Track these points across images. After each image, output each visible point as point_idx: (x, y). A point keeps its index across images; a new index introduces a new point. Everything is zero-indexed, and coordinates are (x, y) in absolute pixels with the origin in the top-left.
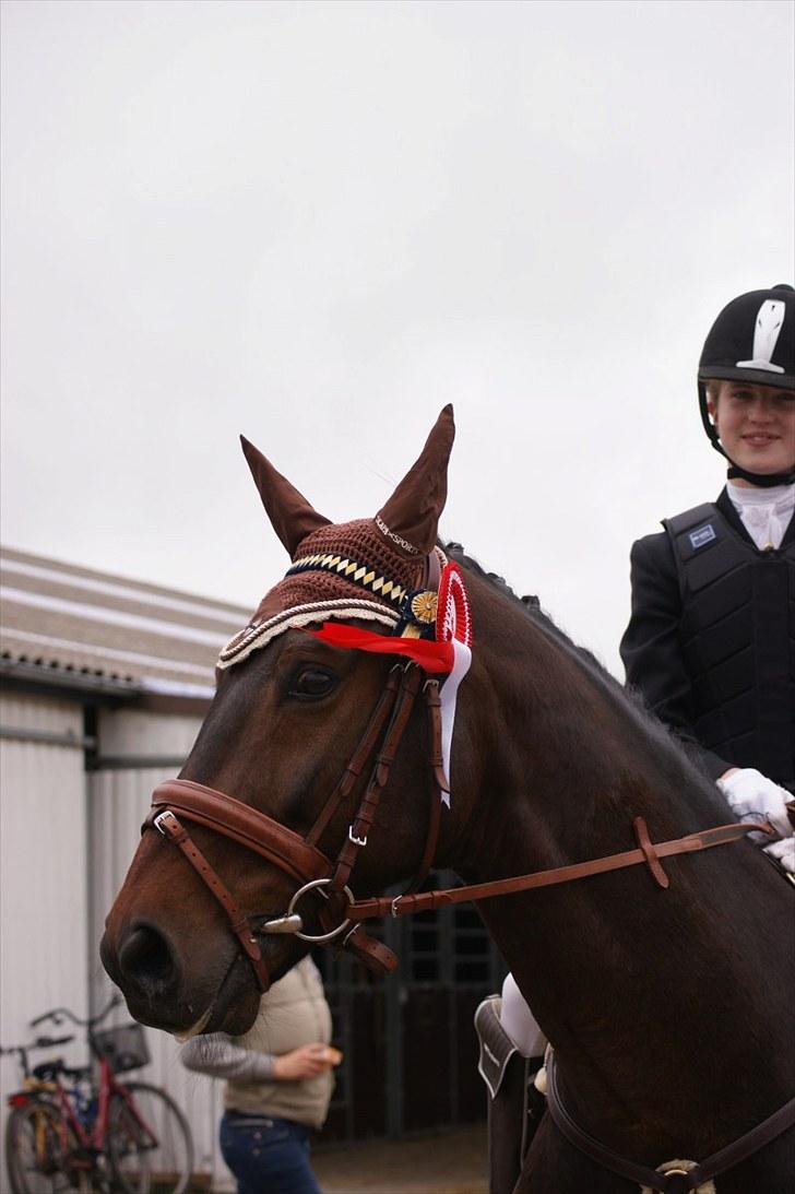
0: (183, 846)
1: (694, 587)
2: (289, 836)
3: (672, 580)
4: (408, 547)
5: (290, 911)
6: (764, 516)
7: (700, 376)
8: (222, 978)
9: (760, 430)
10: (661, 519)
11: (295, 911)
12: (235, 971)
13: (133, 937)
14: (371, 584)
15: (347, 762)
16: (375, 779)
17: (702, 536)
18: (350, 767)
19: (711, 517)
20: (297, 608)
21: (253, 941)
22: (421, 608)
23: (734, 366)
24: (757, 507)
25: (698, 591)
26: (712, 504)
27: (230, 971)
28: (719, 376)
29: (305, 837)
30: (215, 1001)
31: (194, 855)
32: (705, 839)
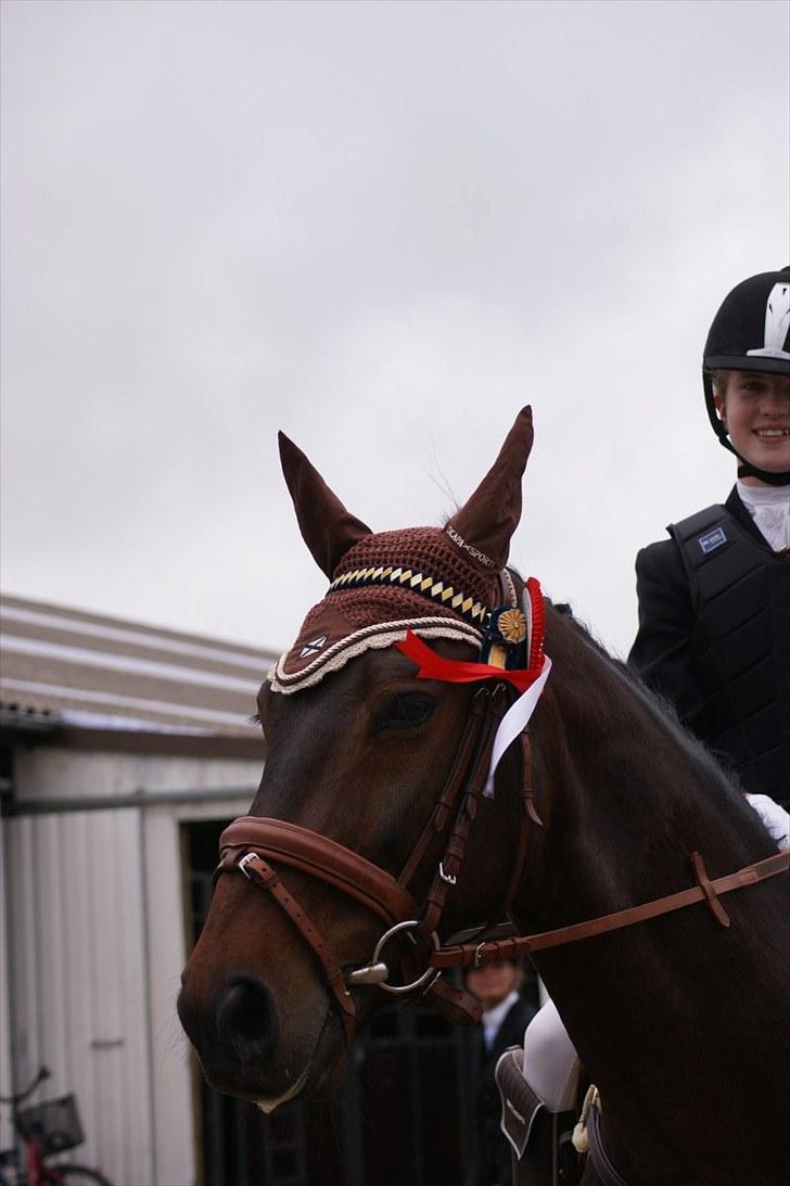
0: (274, 891)
1: (706, 594)
2: (383, 877)
3: (684, 592)
4: (485, 560)
5: (375, 960)
6: (778, 516)
7: (706, 367)
9: (773, 423)
10: (667, 525)
11: (380, 960)
12: (328, 1029)
13: (233, 994)
14: (450, 600)
15: (438, 795)
16: (465, 810)
17: (712, 540)
18: (443, 799)
19: (722, 518)
20: (374, 627)
21: (348, 993)
22: (509, 627)
23: (745, 355)
24: (770, 507)
25: (713, 598)
26: (722, 505)
27: (323, 1028)
28: (724, 366)
29: (396, 877)
30: (310, 1063)
31: (286, 900)
32: (760, 871)
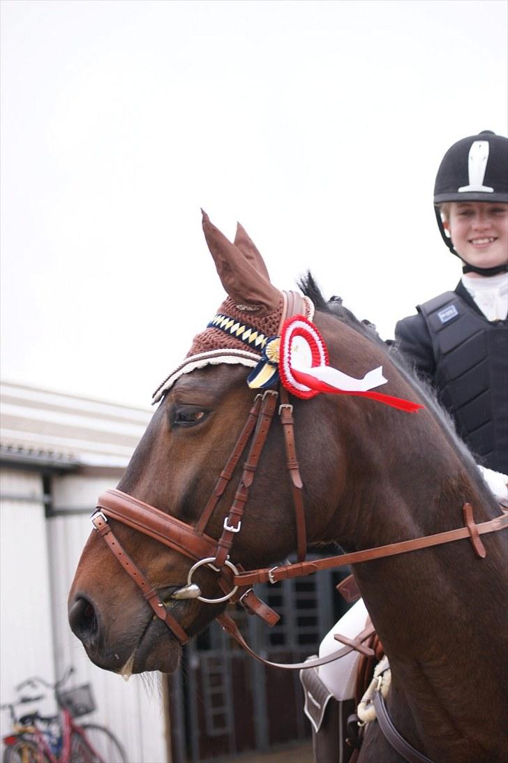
0: (106, 538)
1: (444, 350)
3: (429, 348)
5: (189, 582)
6: (492, 297)
8: (141, 634)
11: (193, 583)
14: (241, 335)
16: (242, 482)
17: (448, 314)
18: (223, 474)
21: (161, 605)
22: (273, 352)
24: (485, 291)
25: (449, 352)
26: (453, 292)
30: (136, 650)
